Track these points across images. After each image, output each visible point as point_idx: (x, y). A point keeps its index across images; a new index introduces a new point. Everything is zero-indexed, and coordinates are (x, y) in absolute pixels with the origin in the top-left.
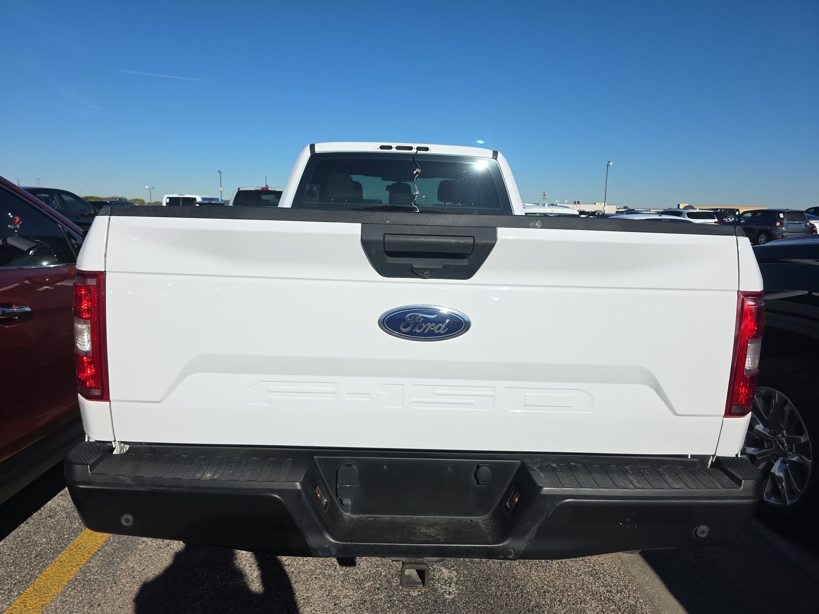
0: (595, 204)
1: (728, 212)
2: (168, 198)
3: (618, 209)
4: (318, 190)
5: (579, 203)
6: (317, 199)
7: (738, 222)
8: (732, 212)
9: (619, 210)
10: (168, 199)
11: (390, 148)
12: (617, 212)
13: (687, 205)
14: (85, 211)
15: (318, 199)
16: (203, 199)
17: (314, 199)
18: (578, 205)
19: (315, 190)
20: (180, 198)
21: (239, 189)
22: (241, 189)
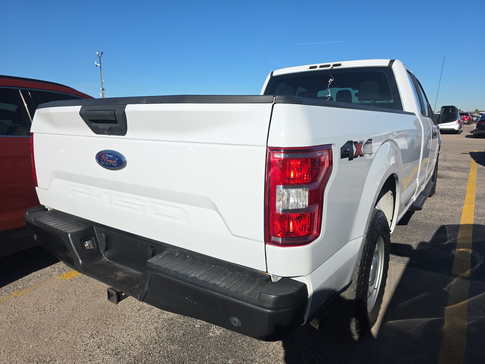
11: (316, 67)
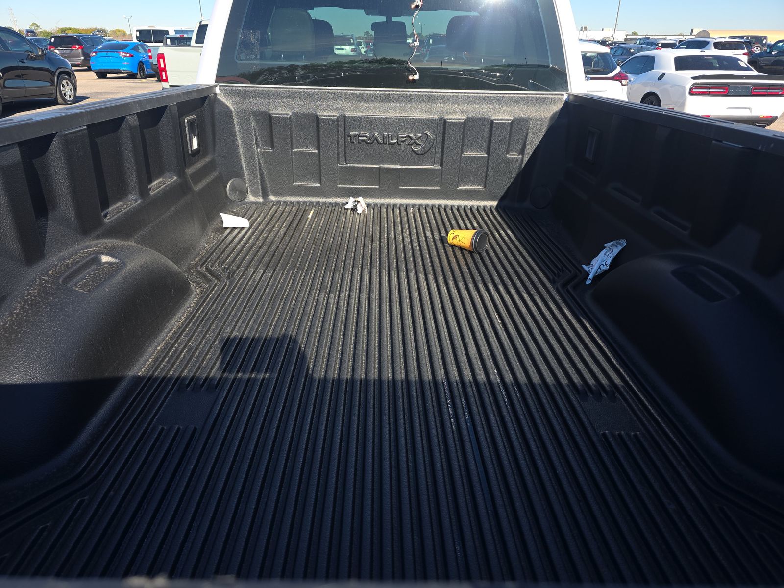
0: (603, 30)
1: (754, 40)
2: (137, 31)
3: (627, 35)
4: (257, 40)
5: (586, 29)
6: (256, 56)
7: (769, 53)
8: (759, 40)
9: (628, 37)
10: (138, 33)
12: (626, 39)
13: (701, 30)
14: (31, 53)
15: (259, 57)
16: (176, 32)
17: (253, 57)
18: (585, 32)
19: (252, 40)
20: (150, 30)
21: (201, 22)
22: (202, 23)
